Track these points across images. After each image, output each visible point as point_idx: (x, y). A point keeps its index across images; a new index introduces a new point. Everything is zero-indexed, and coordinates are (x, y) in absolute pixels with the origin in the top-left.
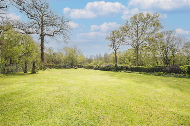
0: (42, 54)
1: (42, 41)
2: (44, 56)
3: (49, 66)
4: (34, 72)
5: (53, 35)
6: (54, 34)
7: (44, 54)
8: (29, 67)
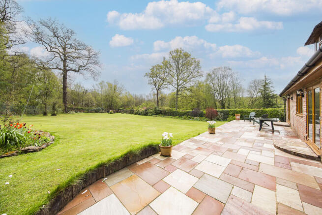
0: (65, 93)
1: (65, 78)
2: (67, 97)
3: (75, 109)
4: (54, 115)
5: (78, 71)
6: (79, 69)
7: (67, 94)
8: (49, 109)
